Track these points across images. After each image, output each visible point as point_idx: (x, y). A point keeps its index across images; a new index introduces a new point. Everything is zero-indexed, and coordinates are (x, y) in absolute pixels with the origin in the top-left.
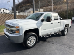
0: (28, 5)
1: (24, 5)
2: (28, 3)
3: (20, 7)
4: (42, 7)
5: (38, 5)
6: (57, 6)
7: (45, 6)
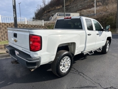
0: (59, 8)
1: (52, 9)
2: (58, 5)
3: (46, 12)
4: (81, 10)
5: (73, 7)
6: (107, 7)
7: (85, 9)
